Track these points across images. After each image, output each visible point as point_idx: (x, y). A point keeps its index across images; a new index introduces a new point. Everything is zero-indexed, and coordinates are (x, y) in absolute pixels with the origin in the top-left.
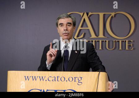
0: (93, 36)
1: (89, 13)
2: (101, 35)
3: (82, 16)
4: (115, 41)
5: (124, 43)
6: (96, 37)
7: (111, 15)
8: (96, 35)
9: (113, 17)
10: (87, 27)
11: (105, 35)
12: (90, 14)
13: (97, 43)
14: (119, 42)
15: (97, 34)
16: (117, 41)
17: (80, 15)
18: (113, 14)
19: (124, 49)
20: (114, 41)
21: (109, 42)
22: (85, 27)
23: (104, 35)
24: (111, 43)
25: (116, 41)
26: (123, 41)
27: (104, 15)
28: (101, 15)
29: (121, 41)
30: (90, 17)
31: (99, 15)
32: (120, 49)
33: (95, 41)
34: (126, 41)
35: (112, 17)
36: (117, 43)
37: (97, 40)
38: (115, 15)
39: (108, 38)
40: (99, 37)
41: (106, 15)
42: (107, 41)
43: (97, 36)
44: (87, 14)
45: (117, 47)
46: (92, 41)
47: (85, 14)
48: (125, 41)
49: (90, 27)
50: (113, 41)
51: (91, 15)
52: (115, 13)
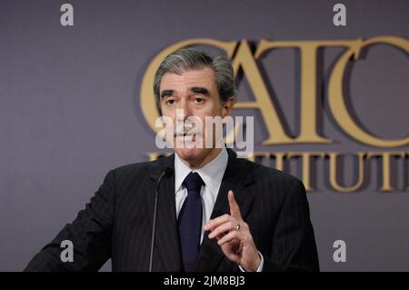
0: (277, 135)
1: (259, 42)
2: (308, 133)
3: (230, 54)
4: (365, 157)
5: (400, 162)
6: (286, 140)
7: (346, 49)
8: (288, 132)
9: (356, 56)
10: (252, 98)
11: (326, 132)
12: (263, 46)
13: (293, 164)
14: (379, 158)
15: (291, 129)
16: (373, 157)
17: (223, 52)
18: (355, 46)
20: (361, 155)
21: (340, 159)
22: (243, 101)
23: (320, 130)
24: (348, 163)
25: (370, 154)
26: (397, 157)
27: (321, 52)
28: (309, 50)
29: (391, 157)
30: (265, 62)
31: (298, 50)
32: (386, 186)
33: (285, 158)
35: (352, 58)
36: (374, 163)
37: (291, 154)
38: (364, 51)
39: (335, 142)
40: (302, 138)
41: (326, 50)
42: (333, 156)
43: (293, 137)
44: (253, 48)
46: (273, 157)
47: (244, 48)
48: (403, 154)
49: (263, 100)
50: (356, 157)
51: (266, 53)
52: (364, 40)
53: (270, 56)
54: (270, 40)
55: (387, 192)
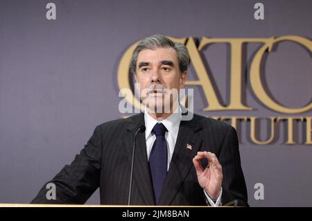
0: (214, 104)
1: (201, 39)
2: (235, 103)
4: (275, 120)
5: (300, 124)
6: (221, 108)
7: (263, 44)
8: (221, 102)
9: (270, 50)
10: (196, 78)
11: (248, 103)
12: (204, 41)
14: (285, 121)
15: (223, 100)
16: (281, 120)
18: (269, 42)
19: (300, 140)
20: (273, 119)
21: (258, 121)
22: (190, 80)
23: (244, 102)
24: (264, 124)
25: (279, 118)
26: (298, 120)
27: (245, 45)
28: (236, 45)
29: (293, 120)
30: (206, 53)
31: (228, 45)
32: (290, 141)
34: (305, 120)
35: (267, 50)
36: (282, 124)
37: (223, 118)
38: (276, 46)
39: (254, 110)
40: (230, 107)
41: (249, 46)
42: (253, 120)
43: (225, 106)
44: (197, 43)
45: (280, 136)
47: (191, 44)
48: (302, 118)
49: (204, 80)
50: (269, 120)
51: (206, 46)
52: (275, 38)
53: (209, 49)
54: (209, 37)
55: (291, 144)
